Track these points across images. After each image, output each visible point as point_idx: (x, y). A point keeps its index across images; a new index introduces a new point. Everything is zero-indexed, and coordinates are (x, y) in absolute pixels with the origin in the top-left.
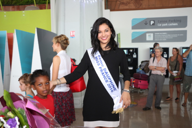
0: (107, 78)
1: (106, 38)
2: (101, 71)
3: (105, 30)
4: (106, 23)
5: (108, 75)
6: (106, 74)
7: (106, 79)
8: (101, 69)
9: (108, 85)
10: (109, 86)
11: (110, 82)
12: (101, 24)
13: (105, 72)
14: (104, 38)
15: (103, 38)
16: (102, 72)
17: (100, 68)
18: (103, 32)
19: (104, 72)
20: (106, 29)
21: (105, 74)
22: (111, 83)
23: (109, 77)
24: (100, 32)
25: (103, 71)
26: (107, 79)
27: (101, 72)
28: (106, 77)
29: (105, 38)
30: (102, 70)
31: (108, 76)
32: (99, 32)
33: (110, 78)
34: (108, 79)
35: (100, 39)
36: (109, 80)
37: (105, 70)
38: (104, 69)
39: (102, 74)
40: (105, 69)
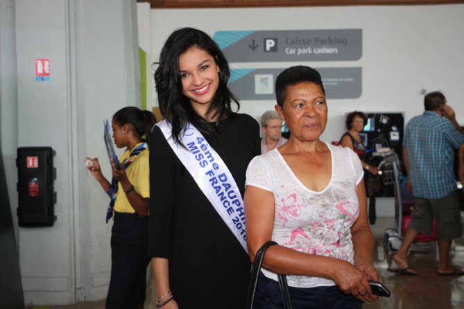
0: (231, 201)
1: (206, 88)
2: (213, 181)
3: (200, 65)
4: (198, 43)
5: (232, 192)
6: (226, 190)
7: (226, 204)
8: (213, 177)
9: (234, 220)
10: (237, 223)
11: (238, 210)
12: (184, 49)
13: (223, 185)
14: (201, 90)
15: (198, 91)
16: (215, 185)
17: (210, 173)
18: (195, 73)
19: (220, 184)
20: (200, 63)
21: (223, 189)
22: (240, 215)
23: (235, 197)
24: (184, 76)
25: (217, 182)
26: (229, 205)
27: (213, 184)
28: (228, 199)
29: (204, 89)
30: (215, 178)
31: (232, 195)
32: (182, 74)
33: (237, 200)
34: (233, 202)
35: (190, 94)
36: (235, 207)
37: (223, 178)
38: (220, 177)
39: (217, 192)
40: (224, 175)
